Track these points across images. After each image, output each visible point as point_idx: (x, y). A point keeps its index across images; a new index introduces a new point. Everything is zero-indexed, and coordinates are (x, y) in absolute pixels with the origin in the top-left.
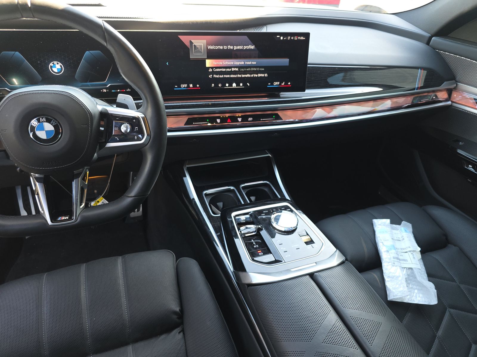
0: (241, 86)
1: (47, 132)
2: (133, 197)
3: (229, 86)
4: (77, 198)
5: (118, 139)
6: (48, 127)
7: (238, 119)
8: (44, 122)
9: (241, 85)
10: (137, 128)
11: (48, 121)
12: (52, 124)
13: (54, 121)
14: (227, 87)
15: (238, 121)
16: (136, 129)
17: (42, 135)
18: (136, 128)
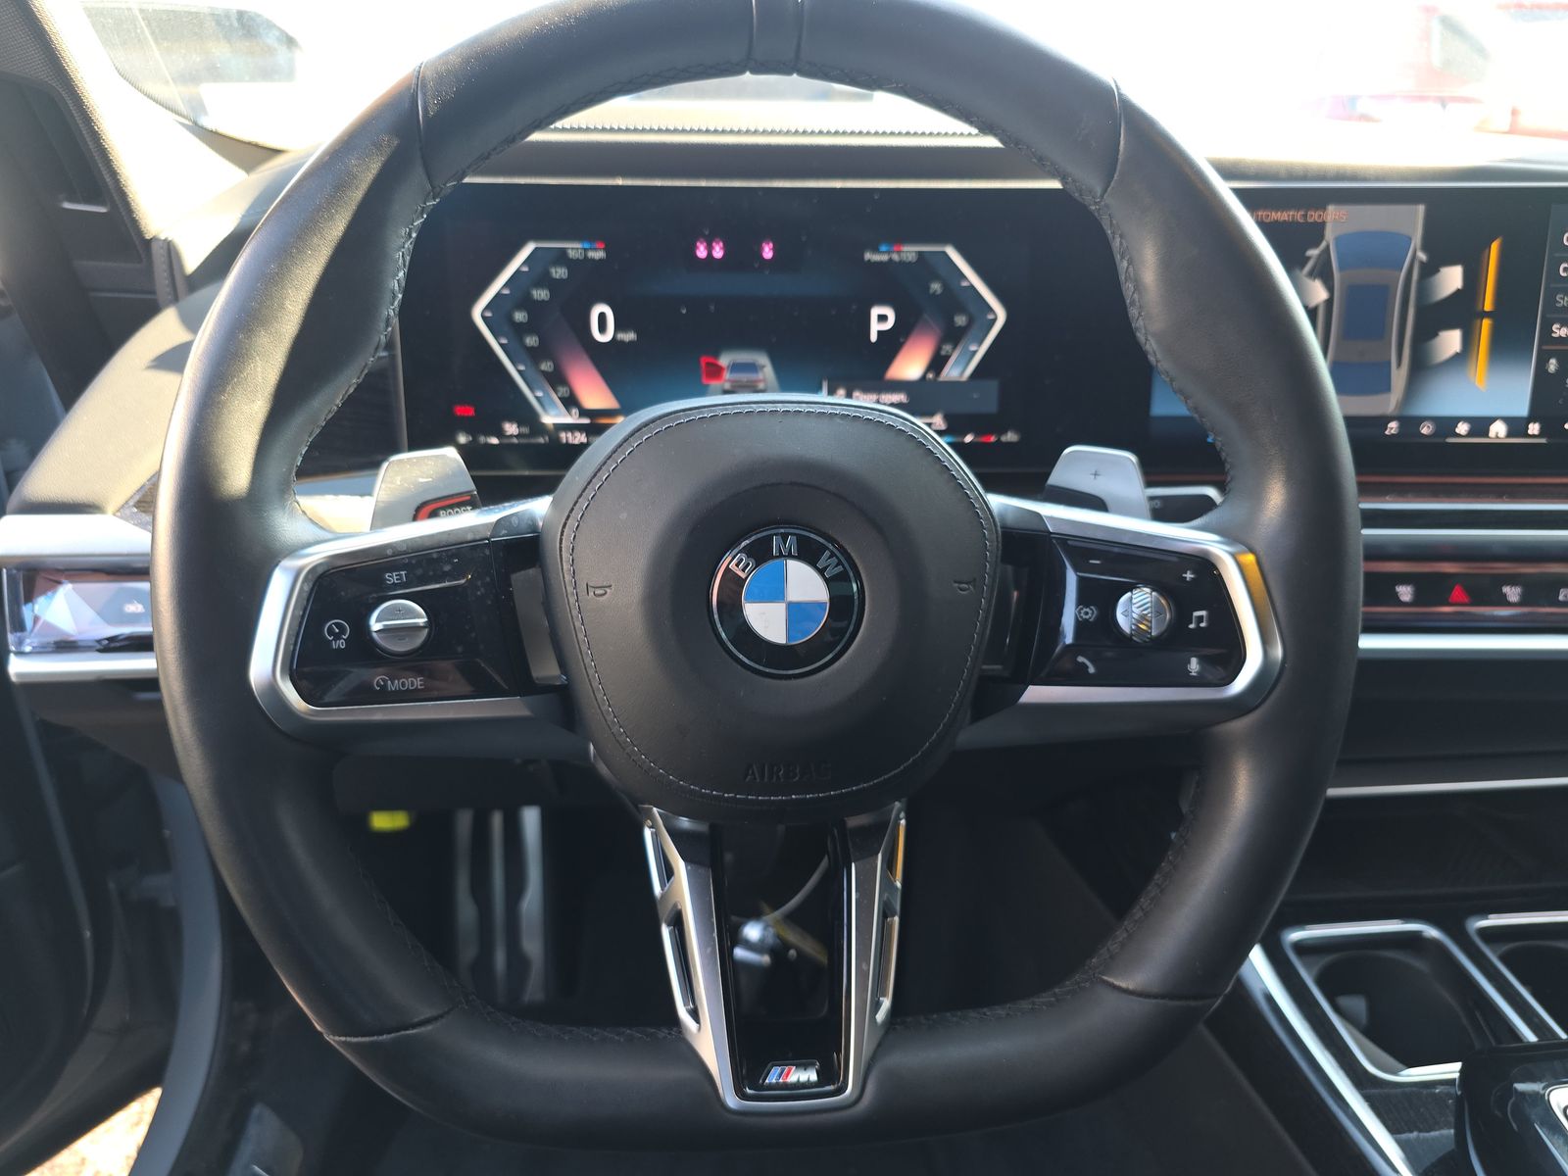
0: (1534, 436)
1: (797, 613)
2: (1155, 996)
3: (1470, 434)
4: (864, 967)
5: (1092, 670)
6: (805, 583)
7: (1506, 589)
8: (790, 556)
9: (1530, 432)
10: (1203, 613)
11: (809, 554)
12: (821, 572)
13: (833, 555)
14: (1459, 436)
15: (1503, 602)
16: (1200, 619)
17: (767, 621)
18: (1197, 614)
